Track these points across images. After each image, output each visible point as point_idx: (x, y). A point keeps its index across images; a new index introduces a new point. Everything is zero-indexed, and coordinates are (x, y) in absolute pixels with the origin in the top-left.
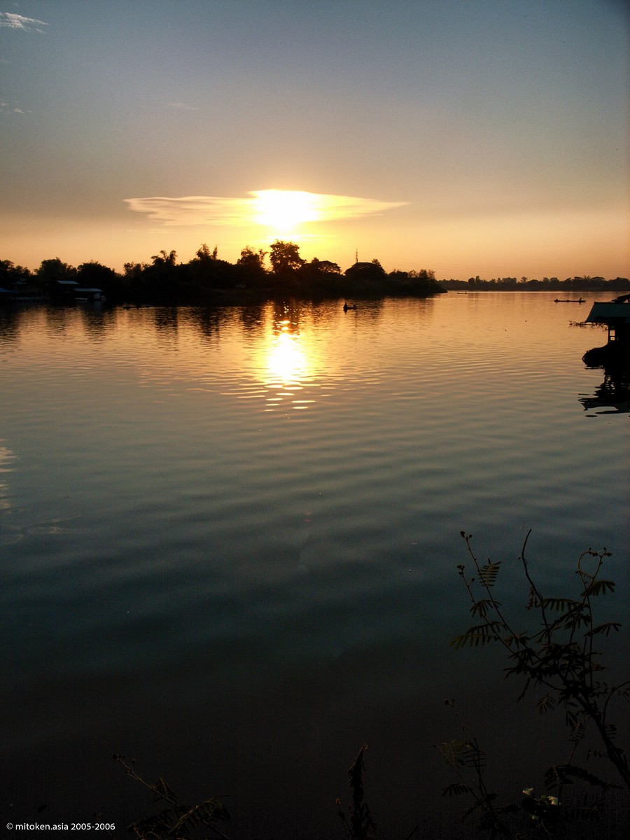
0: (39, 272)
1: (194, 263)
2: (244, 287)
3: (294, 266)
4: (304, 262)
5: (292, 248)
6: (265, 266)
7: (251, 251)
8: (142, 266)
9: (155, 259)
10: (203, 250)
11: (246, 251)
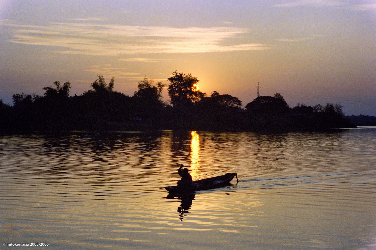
4: (204, 95)
5: (191, 81)
6: (163, 99)
7: (149, 84)
8: (33, 98)
9: (48, 90)
10: (99, 81)
11: (144, 84)
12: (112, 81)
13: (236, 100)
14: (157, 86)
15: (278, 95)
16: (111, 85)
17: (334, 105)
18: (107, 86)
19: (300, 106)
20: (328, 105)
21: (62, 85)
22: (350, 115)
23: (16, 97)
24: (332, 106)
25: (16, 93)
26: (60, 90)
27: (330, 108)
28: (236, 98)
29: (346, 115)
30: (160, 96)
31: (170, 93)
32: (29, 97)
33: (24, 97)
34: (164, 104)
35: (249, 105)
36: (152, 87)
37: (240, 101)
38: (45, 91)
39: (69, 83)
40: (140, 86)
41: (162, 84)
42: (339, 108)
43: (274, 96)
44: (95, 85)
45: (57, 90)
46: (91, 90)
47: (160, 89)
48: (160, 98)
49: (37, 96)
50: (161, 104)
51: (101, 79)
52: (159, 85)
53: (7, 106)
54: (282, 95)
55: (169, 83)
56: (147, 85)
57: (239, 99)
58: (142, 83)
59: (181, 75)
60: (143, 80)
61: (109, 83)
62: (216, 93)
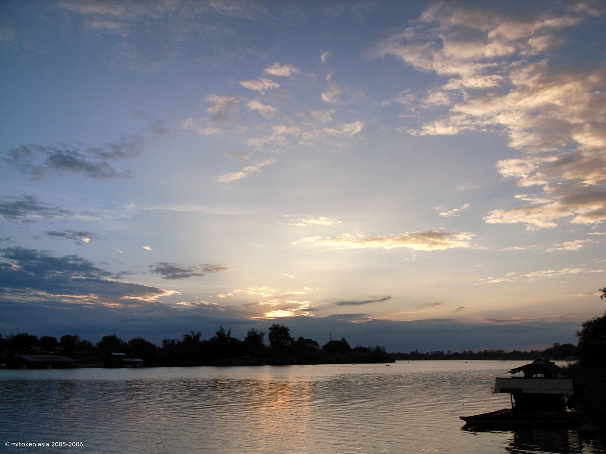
0: (99, 344)
3: (286, 342)
4: (294, 340)
6: (265, 342)
8: (176, 342)
9: (186, 337)
10: (221, 331)
11: (252, 332)
12: (230, 330)
13: (315, 343)
14: (260, 334)
15: (344, 339)
17: (381, 347)
18: (226, 334)
19: (359, 347)
20: (377, 346)
21: (196, 334)
22: (392, 352)
23: (165, 341)
24: (379, 347)
25: (165, 339)
26: (194, 337)
27: (378, 348)
28: (315, 342)
29: (389, 353)
30: (262, 340)
31: (269, 338)
32: (173, 341)
33: (170, 341)
34: (265, 346)
35: (324, 347)
36: (257, 334)
37: (318, 344)
38: (184, 338)
39: (201, 333)
40: (249, 333)
42: (384, 348)
43: (340, 340)
44: (218, 333)
45: (192, 337)
46: (215, 337)
47: (263, 336)
48: (262, 342)
49: (179, 341)
50: (263, 346)
51: (222, 329)
52: (262, 333)
53: (159, 348)
54: (346, 339)
56: (254, 333)
57: (318, 342)
58: (250, 331)
59: (278, 325)
60: (251, 329)
61: (228, 332)
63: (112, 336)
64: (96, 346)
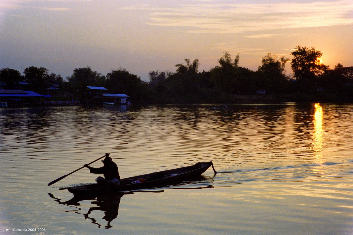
0: (71, 79)
1: (216, 70)
2: (264, 92)
3: (316, 72)
4: (327, 68)
5: (314, 55)
6: (286, 72)
7: (272, 58)
8: (166, 74)
9: (179, 67)
10: (226, 57)
11: (268, 58)
12: (238, 57)
14: (280, 61)
16: (237, 61)
18: (233, 61)
21: (191, 63)
23: (152, 74)
25: (152, 71)
26: (190, 67)
30: (283, 70)
31: (293, 66)
32: (163, 74)
33: (159, 74)
34: (287, 78)
36: (275, 61)
38: (177, 68)
39: (197, 60)
40: (264, 61)
41: (285, 58)
44: (221, 62)
45: (187, 67)
46: (218, 66)
47: (284, 64)
48: (283, 72)
49: (170, 73)
50: (283, 78)
51: (227, 55)
52: (282, 59)
53: (145, 83)
55: (292, 57)
56: (271, 59)
58: (265, 58)
59: (304, 49)
60: (266, 55)
61: (235, 59)
62: (340, 66)
63: (85, 69)
64: (67, 81)
